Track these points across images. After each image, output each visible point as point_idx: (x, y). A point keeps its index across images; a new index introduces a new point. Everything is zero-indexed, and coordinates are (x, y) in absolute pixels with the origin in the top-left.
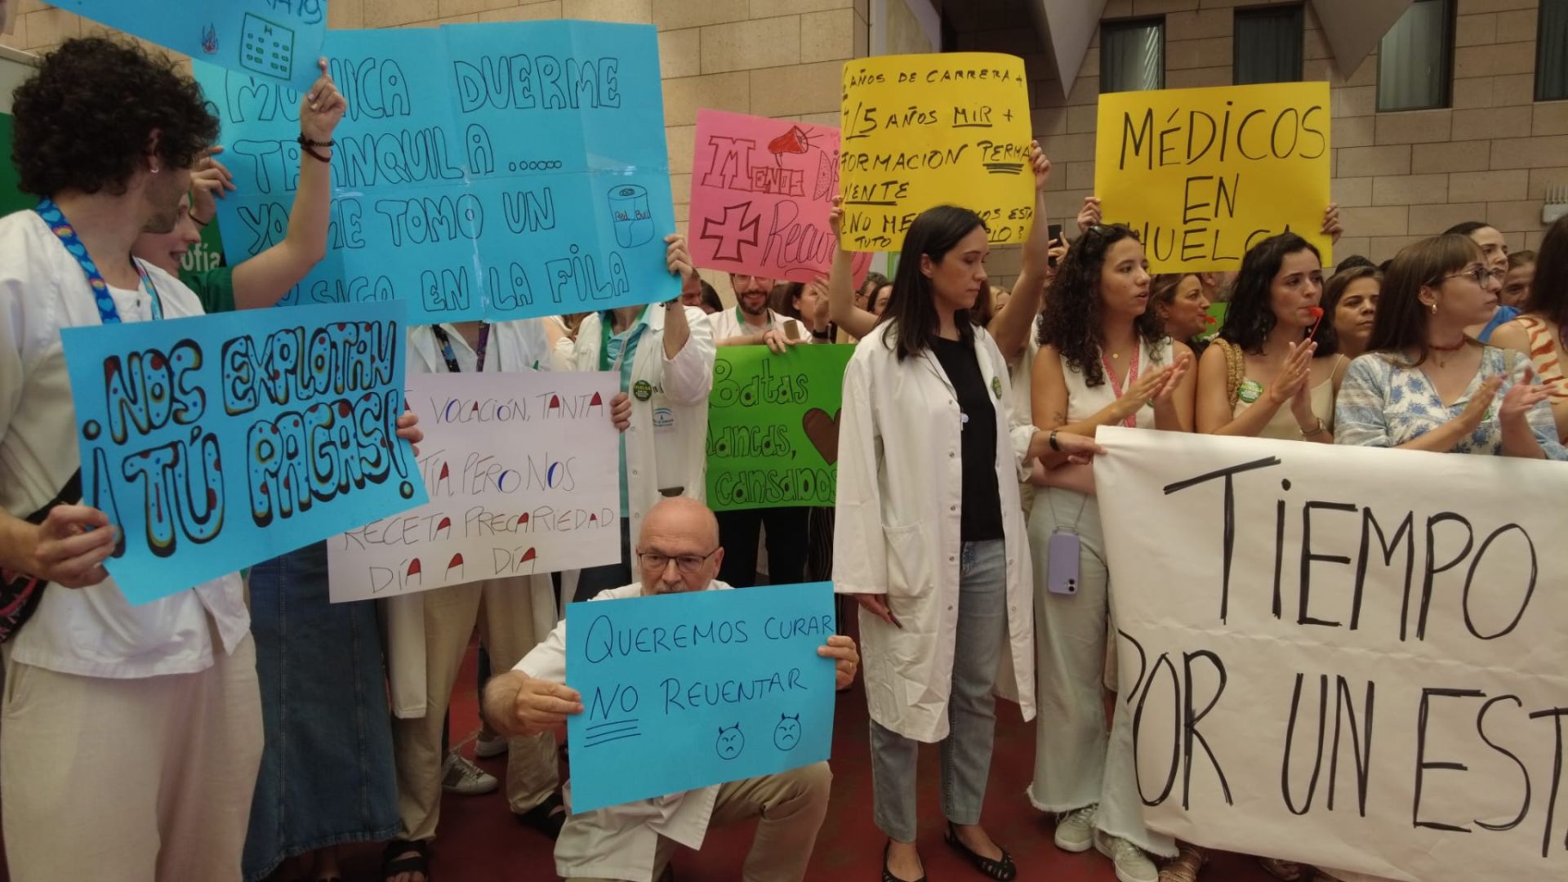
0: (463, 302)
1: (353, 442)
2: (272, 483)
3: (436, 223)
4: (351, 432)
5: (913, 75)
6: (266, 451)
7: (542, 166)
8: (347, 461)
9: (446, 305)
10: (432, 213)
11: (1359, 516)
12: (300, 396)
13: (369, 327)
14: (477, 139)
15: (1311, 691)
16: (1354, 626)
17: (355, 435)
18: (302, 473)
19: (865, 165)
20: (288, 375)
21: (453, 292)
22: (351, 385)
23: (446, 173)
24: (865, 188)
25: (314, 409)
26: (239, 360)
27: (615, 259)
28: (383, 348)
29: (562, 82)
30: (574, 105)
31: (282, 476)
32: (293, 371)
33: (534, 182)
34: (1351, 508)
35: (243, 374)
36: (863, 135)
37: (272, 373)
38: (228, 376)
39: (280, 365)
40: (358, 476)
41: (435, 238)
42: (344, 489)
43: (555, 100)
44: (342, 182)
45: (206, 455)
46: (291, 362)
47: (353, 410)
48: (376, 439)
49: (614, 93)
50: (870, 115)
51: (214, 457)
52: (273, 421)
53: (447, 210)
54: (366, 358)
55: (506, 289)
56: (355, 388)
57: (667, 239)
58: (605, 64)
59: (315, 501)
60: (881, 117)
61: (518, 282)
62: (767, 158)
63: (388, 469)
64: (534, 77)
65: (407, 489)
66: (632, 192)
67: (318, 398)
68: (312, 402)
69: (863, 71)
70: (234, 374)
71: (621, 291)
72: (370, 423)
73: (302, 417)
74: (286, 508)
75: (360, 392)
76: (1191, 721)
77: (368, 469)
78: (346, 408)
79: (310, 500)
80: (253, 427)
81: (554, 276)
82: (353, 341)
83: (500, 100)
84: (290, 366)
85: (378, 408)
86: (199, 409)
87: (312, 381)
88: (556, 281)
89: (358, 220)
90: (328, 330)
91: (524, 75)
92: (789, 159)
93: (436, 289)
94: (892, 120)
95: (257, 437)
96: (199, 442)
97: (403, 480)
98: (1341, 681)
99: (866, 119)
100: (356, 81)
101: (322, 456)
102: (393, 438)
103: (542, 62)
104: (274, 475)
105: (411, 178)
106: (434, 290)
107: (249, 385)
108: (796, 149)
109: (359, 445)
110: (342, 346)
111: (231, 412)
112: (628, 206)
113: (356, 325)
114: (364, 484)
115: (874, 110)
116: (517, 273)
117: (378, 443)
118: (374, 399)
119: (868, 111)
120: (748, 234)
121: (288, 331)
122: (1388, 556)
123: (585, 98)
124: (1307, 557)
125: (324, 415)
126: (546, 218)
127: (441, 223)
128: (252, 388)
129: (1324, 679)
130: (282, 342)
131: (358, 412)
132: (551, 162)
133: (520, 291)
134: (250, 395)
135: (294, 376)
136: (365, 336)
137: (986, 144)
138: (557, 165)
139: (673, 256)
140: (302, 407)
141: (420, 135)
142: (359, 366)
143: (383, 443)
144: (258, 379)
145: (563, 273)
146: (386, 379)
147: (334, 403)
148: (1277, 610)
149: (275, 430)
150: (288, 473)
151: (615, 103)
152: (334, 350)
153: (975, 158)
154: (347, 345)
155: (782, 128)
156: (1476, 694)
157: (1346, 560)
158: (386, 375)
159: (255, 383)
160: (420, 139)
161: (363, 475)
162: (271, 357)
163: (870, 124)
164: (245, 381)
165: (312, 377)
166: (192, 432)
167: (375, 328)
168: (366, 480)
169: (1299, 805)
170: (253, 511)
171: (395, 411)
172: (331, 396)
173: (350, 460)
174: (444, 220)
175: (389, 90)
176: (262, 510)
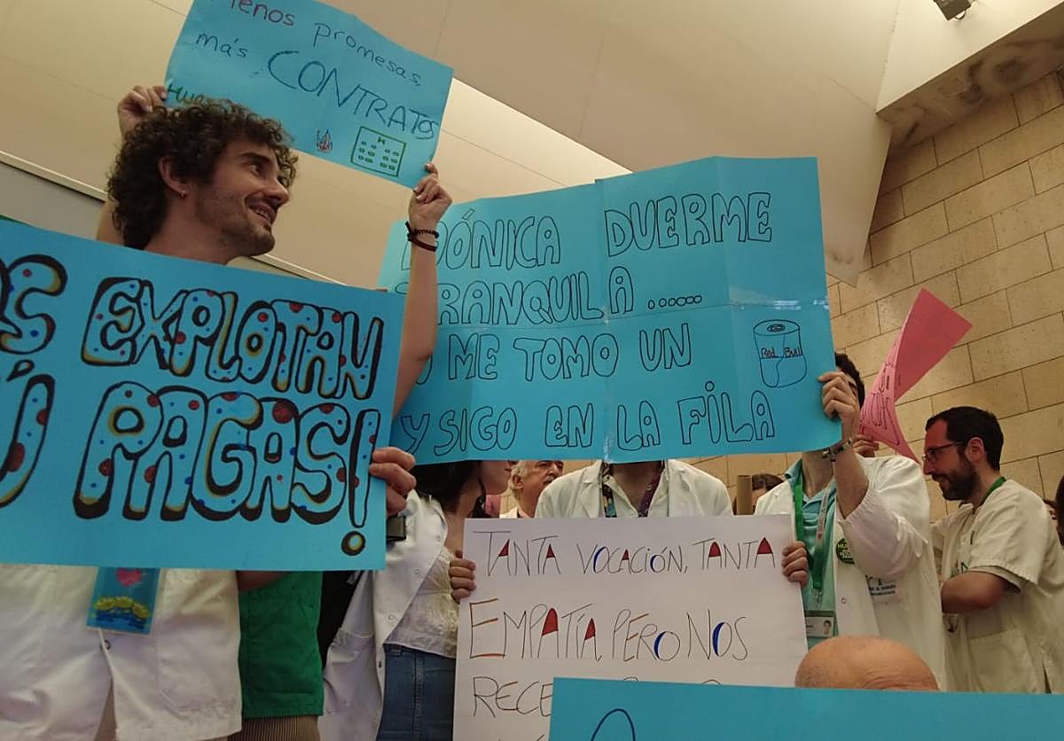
0: (586, 439)
1: (287, 459)
2: (123, 467)
3: (571, 360)
4: (288, 444)
6: (128, 420)
7: (681, 302)
8: (268, 479)
9: (568, 441)
10: (568, 351)
12: (211, 373)
13: (339, 317)
14: (619, 280)
17: (294, 451)
18: (182, 470)
20: (199, 344)
21: (577, 429)
22: (302, 385)
23: (586, 313)
25: (231, 396)
26: (121, 303)
27: (759, 399)
28: (360, 350)
29: (707, 219)
30: (718, 239)
31: (146, 462)
32: (210, 342)
33: (671, 319)
35: (124, 320)
37: (172, 334)
38: (100, 317)
39: (187, 326)
40: (281, 504)
41: (567, 375)
42: (252, 514)
43: (699, 236)
44: (485, 319)
45: (29, 399)
46: (208, 330)
47: (298, 419)
48: (330, 467)
49: (765, 227)
51: (43, 404)
52: (155, 392)
53: (583, 349)
54: (331, 357)
55: (633, 429)
56: (308, 389)
57: (821, 378)
58: (755, 200)
59: (191, 511)
61: (646, 421)
63: (337, 509)
64: (679, 218)
65: (355, 543)
66: (782, 327)
67: (239, 385)
68: (229, 388)
70: (109, 317)
71: (764, 435)
72: (323, 442)
73: (207, 401)
74: (138, 505)
75: (314, 398)
77: (301, 499)
78: (286, 411)
79: (185, 509)
80: (117, 386)
81: (686, 413)
82: (313, 329)
83: (644, 242)
84: (205, 335)
85: (344, 426)
86: (40, 340)
87: (237, 362)
88: (688, 420)
89: (495, 354)
90: (274, 306)
91: (670, 215)
93: (561, 425)
95: (117, 399)
96: (22, 381)
97: (353, 529)
100: (516, 237)
101: (225, 459)
102: (361, 473)
103: (688, 201)
104: (134, 457)
105: (553, 319)
106: (558, 425)
107: (130, 334)
109: (297, 465)
110: (295, 333)
111: (89, 359)
112: (776, 342)
113: (320, 310)
114: (289, 515)
116: (646, 410)
117: (333, 474)
118: (338, 414)
121: (212, 293)
123: (730, 232)
125: (248, 411)
126: (682, 355)
127: (576, 362)
128: (132, 339)
130: (200, 303)
131: (307, 425)
132: (691, 297)
133: (647, 430)
134: (127, 347)
135: (208, 348)
136: (330, 326)
138: (698, 299)
139: (828, 395)
140: (210, 388)
141: (567, 280)
142: (318, 364)
143: (341, 475)
144: (146, 332)
145: (696, 413)
146: (362, 391)
147: (268, 399)
149: (154, 400)
150: (158, 463)
151: (766, 236)
152: (280, 335)
154: (303, 333)
158: (362, 388)
159: (140, 336)
160: (566, 283)
161: (291, 505)
162: (178, 314)
164: (123, 329)
165: (237, 357)
166: (17, 365)
167: (350, 320)
168: (293, 511)
170: (78, 492)
171: (373, 440)
172: (265, 389)
173: (274, 480)
174: (579, 358)
175: (543, 242)
176: (91, 495)
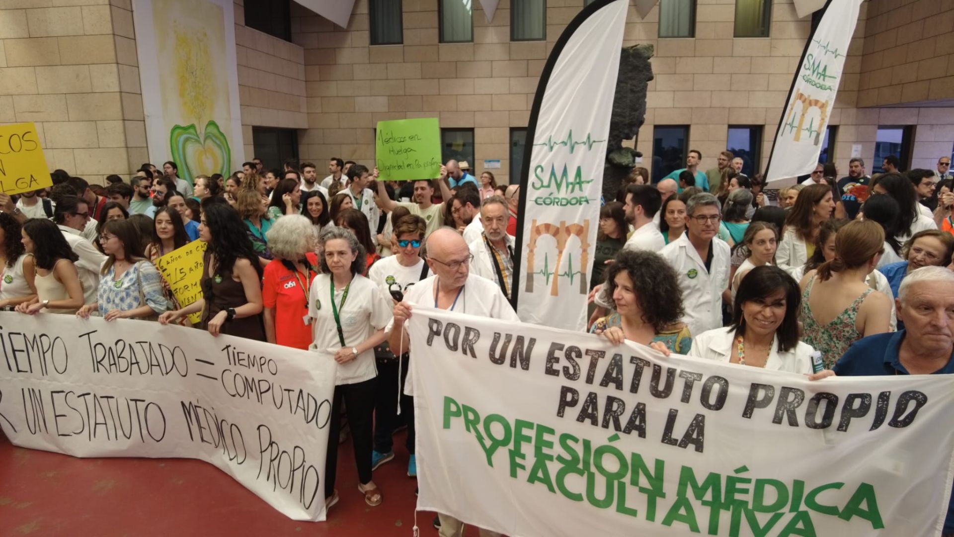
5: (191, 251)
11: (23, 336)
15: (26, 393)
16: (31, 372)
19: (188, 289)
24: (192, 297)
34: (20, 334)
36: (182, 279)
50: (182, 271)
60: (186, 270)
69: (171, 257)
94: (191, 270)
98: (32, 390)
99: (181, 273)
115: (182, 269)
119: (180, 270)
122: (33, 349)
124: (15, 351)
129: (29, 389)
148: (10, 370)
156: (63, 392)
157: (23, 351)
163: (183, 274)
169: (33, 431)
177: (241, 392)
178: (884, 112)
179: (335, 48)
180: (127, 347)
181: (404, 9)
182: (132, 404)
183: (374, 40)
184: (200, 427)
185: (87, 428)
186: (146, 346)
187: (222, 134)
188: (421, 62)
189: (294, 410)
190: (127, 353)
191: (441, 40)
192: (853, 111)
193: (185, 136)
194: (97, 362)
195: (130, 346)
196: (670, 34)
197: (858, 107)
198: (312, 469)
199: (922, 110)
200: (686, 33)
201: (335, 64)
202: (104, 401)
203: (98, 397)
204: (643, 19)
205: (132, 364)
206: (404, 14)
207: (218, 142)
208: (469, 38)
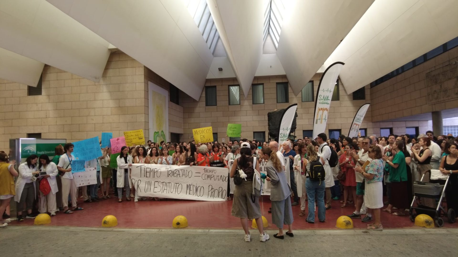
5: (131, 132)
10: (84, 153)
11: (150, 169)
15: (147, 182)
16: (150, 177)
34: (149, 168)
60: (129, 136)
62: (117, 141)
76: (138, 186)
92: (119, 141)
98: (149, 182)
108: (119, 140)
120: (117, 149)
122: (152, 172)
124: (146, 172)
129: (148, 182)
137: (138, 137)
148: (144, 176)
153: (137, 138)
155: (117, 139)
156: (158, 182)
157: (149, 172)
169: (146, 192)
177: (206, 178)
178: (381, 124)
179: (194, 107)
180: (178, 171)
181: (217, 95)
182: (175, 184)
183: (207, 105)
184: (190, 190)
185: (162, 190)
186: (183, 171)
187: (164, 135)
188: (223, 111)
189: (219, 180)
190: (177, 173)
191: (229, 104)
192: (371, 124)
193: (157, 135)
194: (169, 175)
195: (179, 171)
196: (306, 101)
197: (373, 122)
198: (225, 191)
199: (394, 122)
200: (311, 100)
201: (194, 113)
202: (168, 184)
203: (167, 183)
204: (296, 96)
205: (178, 175)
206: (217, 97)
207: (163, 137)
208: (239, 104)
